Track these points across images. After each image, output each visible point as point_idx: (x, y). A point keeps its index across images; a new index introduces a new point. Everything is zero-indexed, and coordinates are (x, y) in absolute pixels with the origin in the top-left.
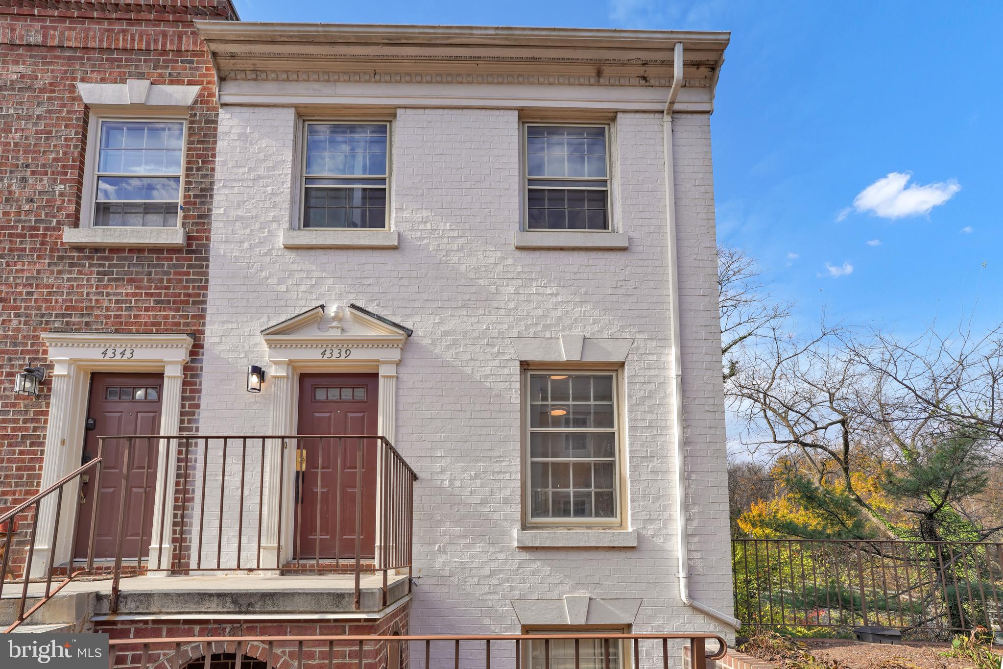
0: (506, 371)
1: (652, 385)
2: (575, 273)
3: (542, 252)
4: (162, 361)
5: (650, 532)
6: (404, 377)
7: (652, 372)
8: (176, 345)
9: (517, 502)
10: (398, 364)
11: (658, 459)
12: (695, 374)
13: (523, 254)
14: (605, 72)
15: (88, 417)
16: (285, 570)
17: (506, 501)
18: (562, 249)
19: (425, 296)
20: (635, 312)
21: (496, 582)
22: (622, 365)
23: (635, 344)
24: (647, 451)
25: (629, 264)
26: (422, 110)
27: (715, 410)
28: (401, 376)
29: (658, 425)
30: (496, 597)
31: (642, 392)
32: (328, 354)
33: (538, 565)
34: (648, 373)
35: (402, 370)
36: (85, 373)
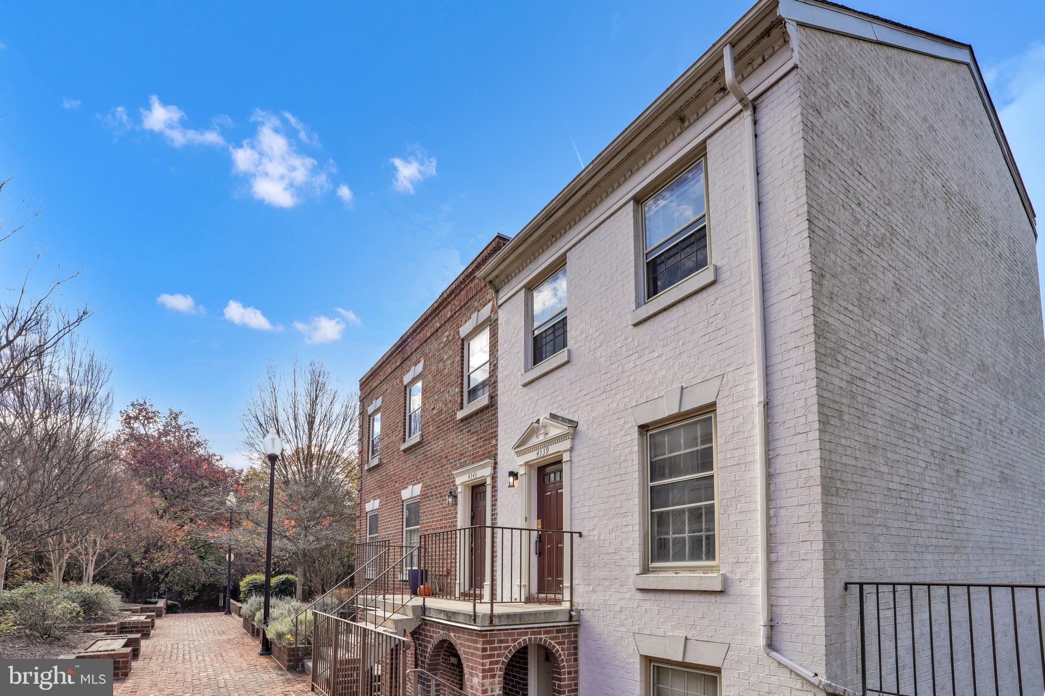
0: (629, 438)
1: (741, 418)
2: (675, 328)
3: (652, 320)
4: (484, 476)
5: (738, 576)
6: (575, 459)
7: (740, 405)
8: (484, 466)
9: (636, 550)
10: (571, 450)
11: (746, 498)
12: (784, 393)
13: (639, 327)
14: (686, 115)
15: (472, 511)
16: (529, 600)
17: (629, 550)
18: (665, 310)
19: (584, 393)
20: (724, 345)
21: (624, 617)
22: (714, 404)
23: (725, 379)
24: (736, 490)
25: (719, 296)
26: (579, 244)
27: (808, 430)
28: (573, 459)
29: (746, 461)
30: (624, 629)
31: (731, 428)
32: (540, 454)
33: (651, 604)
34: (736, 406)
35: (574, 454)
36: (469, 487)
